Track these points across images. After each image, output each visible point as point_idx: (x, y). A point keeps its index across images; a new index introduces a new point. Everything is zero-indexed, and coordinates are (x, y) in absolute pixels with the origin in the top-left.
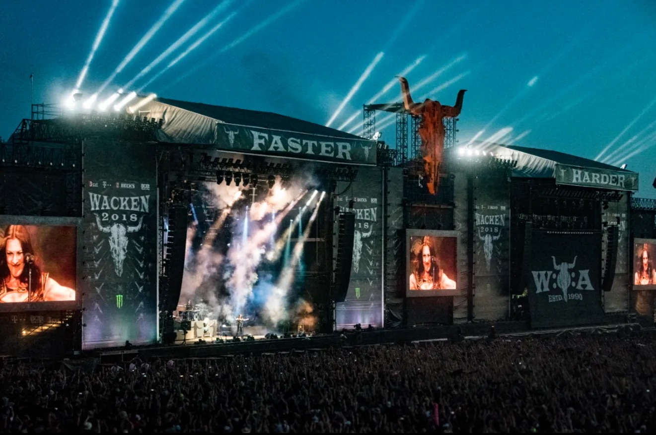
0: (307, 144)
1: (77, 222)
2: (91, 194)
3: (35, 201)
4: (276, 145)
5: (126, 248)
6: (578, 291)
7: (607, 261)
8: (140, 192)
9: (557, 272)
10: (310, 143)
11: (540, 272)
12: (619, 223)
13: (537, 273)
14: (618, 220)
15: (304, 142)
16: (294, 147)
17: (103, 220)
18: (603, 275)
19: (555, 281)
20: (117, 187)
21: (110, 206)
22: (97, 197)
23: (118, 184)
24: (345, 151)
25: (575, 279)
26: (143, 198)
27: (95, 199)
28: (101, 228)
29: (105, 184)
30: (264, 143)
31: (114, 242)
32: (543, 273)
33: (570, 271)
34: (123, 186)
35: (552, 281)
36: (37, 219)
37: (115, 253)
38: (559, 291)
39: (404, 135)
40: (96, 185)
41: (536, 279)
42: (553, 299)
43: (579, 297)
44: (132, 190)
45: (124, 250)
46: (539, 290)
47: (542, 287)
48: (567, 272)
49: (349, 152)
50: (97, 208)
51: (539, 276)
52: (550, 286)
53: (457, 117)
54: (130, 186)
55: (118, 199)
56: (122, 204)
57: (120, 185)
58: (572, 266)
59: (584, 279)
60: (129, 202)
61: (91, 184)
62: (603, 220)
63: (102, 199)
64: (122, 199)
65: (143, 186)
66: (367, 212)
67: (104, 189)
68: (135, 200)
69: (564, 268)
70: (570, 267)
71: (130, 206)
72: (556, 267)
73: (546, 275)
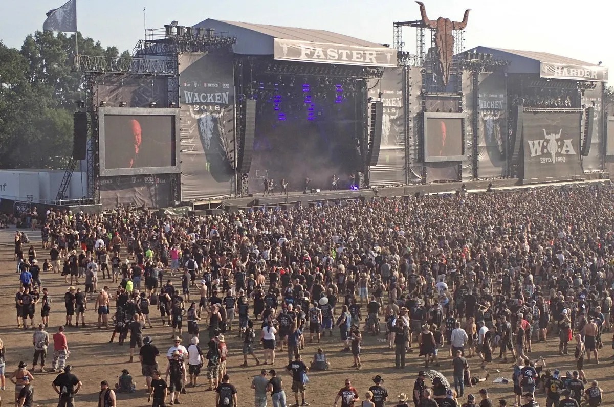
0: (342, 53)
1: (175, 111)
2: (185, 92)
3: (147, 98)
4: (318, 55)
5: (212, 129)
6: (563, 155)
7: (585, 133)
8: (221, 89)
9: (548, 141)
10: (344, 52)
11: (534, 141)
12: (594, 105)
13: (532, 142)
14: (593, 103)
15: (340, 51)
16: (332, 55)
17: (195, 110)
18: (582, 145)
19: (546, 147)
20: (205, 86)
21: (200, 100)
22: (190, 94)
23: (205, 84)
24: (372, 57)
25: (561, 147)
26: (224, 93)
27: (189, 95)
28: (193, 115)
29: (195, 84)
30: (309, 53)
31: (203, 125)
32: (536, 142)
33: (557, 140)
34: (209, 85)
35: (544, 147)
36: (146, 110)
37: (205, 133)
38: (548, 155)
39: (422, 44)
40: (189, 85)
41: (531, 145)
42: (544, 160)
43: (563, 159)
44: (216, 88)
45: (211, 131)
46: (533, 155)
47: (536, 152)
48: (555, 141)
49: (375, 57)
50: (190, 102)
51: (533, 144)
52: (542, 151)
53: (464, 30)
54: (215, 85)
55: (205, 95)
56: (209, 98)
57: (207, 85)
58: (558, 136)
59: (567, 146)
60: (214, 97)
61: (185, 85)
62: (582, 104)
63: (194, 95)
64: (209, 95)
65: (224, 85)
66: (394, 100)
67: (195, 88)
68: (218, 96)
69: (553, 137)
70: (557, 138)
71: (215, 100)
72: (547, 137)
73: (539, 143)
